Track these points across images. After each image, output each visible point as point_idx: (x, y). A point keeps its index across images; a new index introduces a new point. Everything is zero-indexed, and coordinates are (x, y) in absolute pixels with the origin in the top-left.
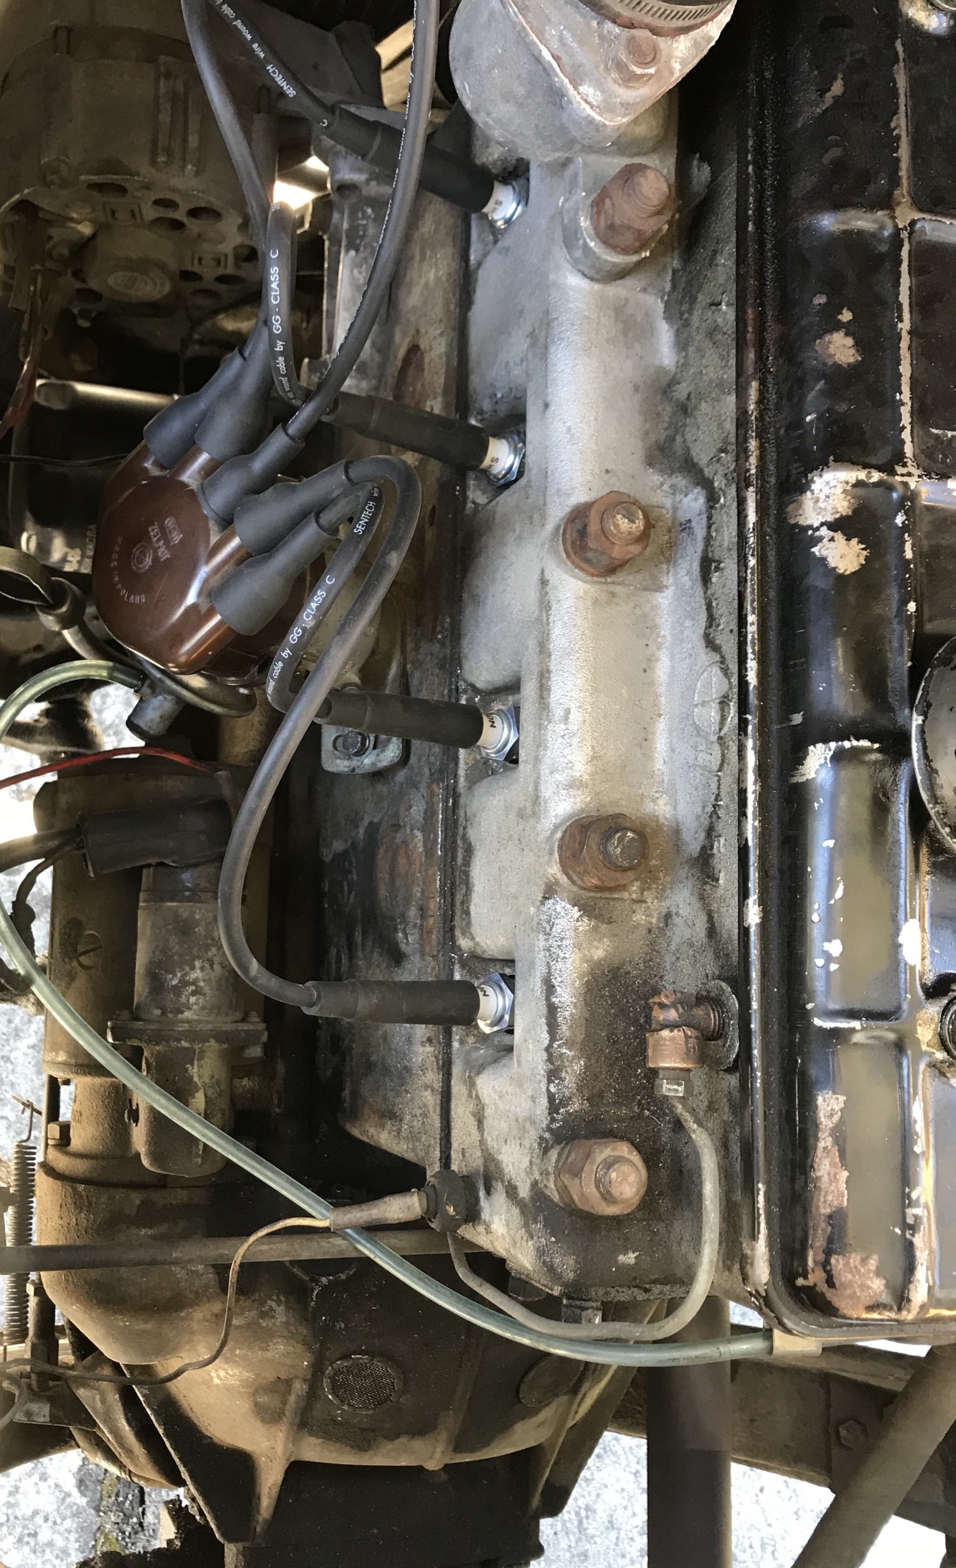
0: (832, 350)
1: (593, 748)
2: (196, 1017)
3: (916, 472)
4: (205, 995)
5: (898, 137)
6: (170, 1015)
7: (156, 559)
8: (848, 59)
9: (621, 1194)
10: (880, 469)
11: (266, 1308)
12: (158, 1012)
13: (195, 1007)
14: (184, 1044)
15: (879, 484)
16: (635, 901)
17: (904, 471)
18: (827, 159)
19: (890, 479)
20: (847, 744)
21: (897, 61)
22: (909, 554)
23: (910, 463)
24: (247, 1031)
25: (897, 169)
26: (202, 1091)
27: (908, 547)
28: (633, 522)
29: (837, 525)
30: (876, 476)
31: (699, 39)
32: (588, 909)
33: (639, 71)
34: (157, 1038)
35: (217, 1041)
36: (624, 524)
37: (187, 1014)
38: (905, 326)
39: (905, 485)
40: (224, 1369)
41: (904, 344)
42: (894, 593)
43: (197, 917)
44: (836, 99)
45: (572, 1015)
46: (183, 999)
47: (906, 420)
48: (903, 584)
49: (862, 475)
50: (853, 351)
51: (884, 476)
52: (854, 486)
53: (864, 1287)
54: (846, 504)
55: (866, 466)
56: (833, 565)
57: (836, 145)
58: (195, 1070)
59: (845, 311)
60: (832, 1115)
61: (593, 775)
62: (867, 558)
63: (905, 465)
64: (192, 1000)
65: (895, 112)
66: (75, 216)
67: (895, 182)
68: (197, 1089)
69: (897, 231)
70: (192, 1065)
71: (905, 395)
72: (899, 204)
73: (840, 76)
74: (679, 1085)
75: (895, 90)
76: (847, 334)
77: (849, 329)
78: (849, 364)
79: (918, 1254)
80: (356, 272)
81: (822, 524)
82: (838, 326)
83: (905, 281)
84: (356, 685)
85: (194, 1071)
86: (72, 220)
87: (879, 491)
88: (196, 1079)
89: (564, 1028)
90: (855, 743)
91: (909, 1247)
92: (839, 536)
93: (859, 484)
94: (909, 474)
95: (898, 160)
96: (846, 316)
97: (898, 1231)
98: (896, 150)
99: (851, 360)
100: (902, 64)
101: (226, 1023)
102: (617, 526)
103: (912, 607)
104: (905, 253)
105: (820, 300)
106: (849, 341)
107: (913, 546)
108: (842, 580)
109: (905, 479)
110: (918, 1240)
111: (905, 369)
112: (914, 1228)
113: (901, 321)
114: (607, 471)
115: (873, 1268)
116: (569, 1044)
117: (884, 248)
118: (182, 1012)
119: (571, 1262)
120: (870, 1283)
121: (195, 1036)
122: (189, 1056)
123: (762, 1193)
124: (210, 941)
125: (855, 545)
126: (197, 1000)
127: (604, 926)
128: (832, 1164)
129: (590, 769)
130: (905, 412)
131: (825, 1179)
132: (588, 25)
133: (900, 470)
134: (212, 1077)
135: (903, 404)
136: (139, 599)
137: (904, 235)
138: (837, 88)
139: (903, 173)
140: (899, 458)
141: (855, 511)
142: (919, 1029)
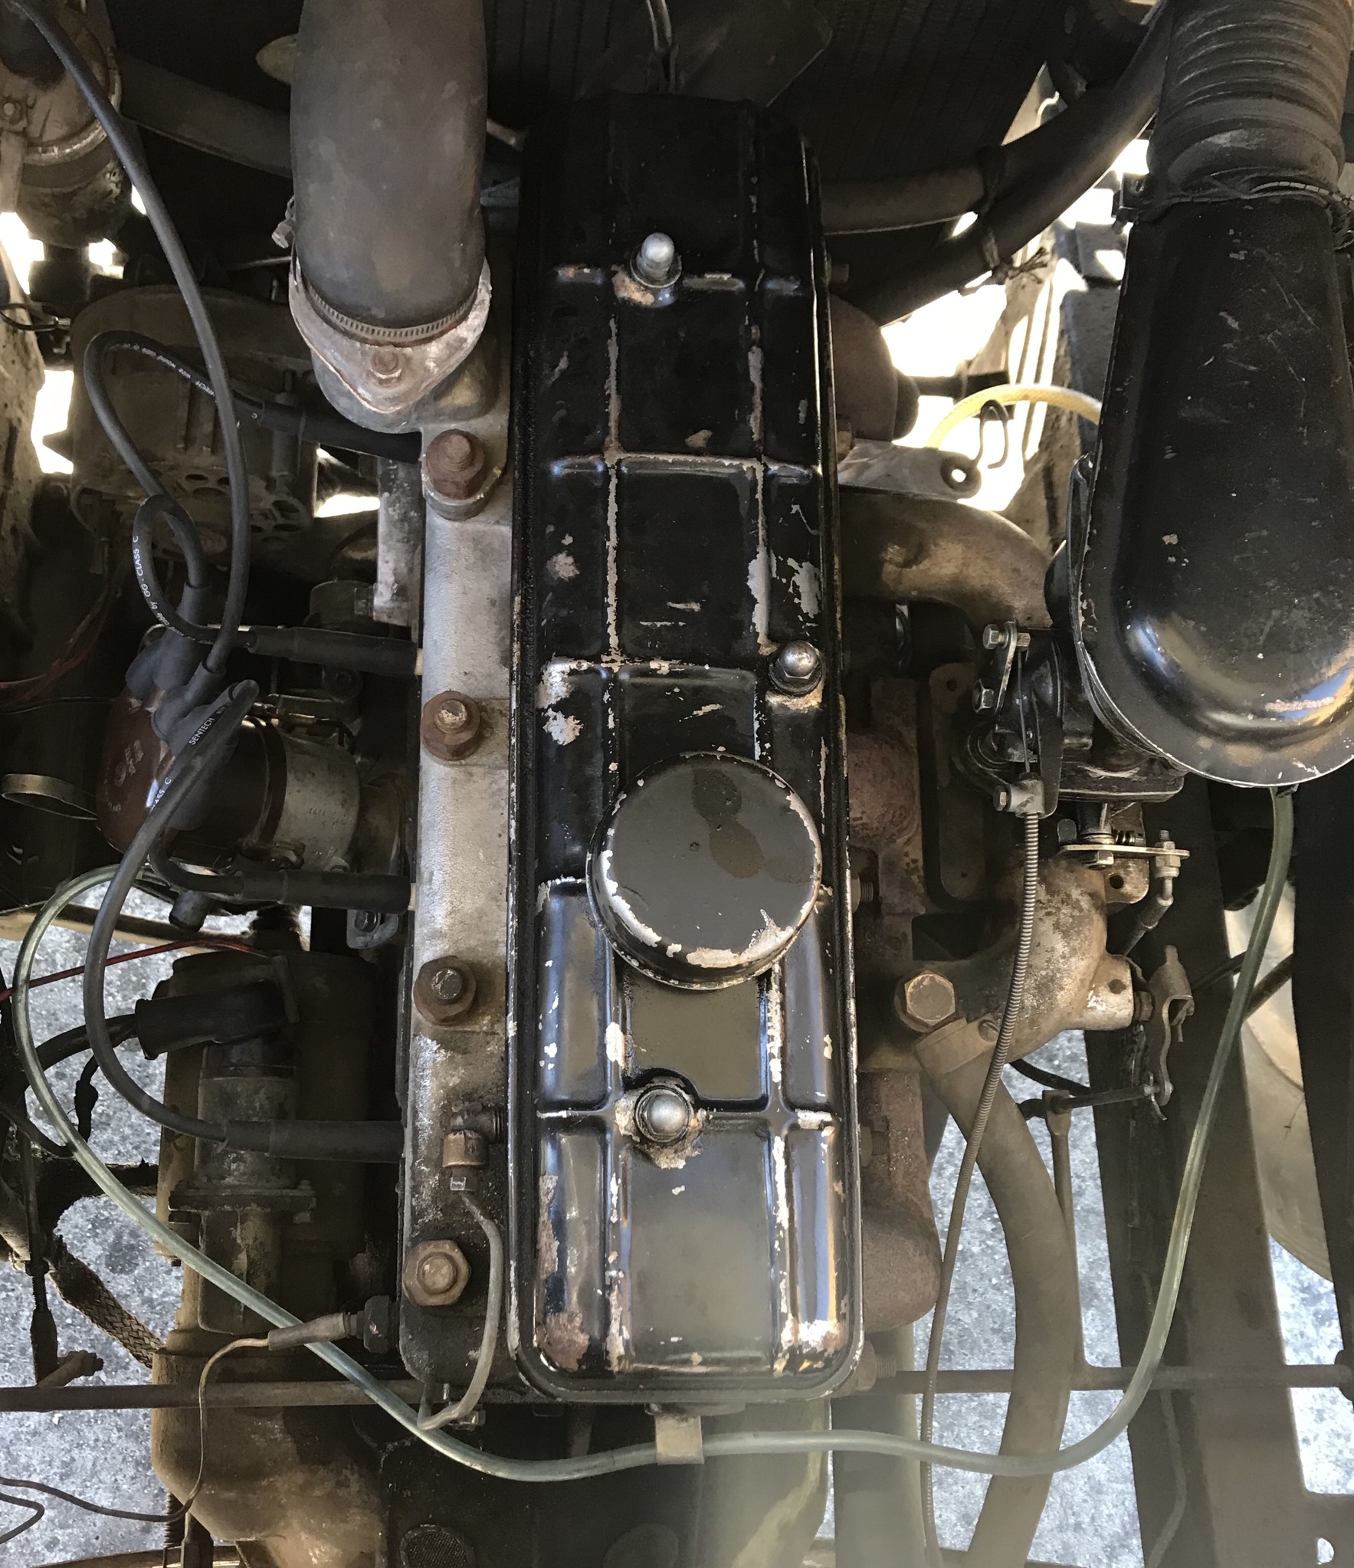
0: (557, 569)
1: (452, 903)
2: (237, 1183)
3: (619, 658)
4: (244, 1162)
5: (609, 395)
6: (214, 1181)
7: (128, 774)
8: (573, 339)
9: (434, 1283)
10: (588, 659)
11: (342, 1478)
12: (205, 1180)
13: (236, 1173)
14: (228, 1208)
15: (589, 670)
16: (486, 1033)
17: (608, 658)
18: (555, 419)
19: (596, 666)
20: (558, 882)
21: (610, 337)
22: (611, 725)
23: (614, 652)
24: (292, 1197)
25: (607, 421)
26: (244, 1252)
27: (611, 719)
28: (457, 715)
29: (557, 707)
30: (585, 665)
31: (451, 342)
32: (444, 1044)
33: (383, 377)
34: (205, 1204)
35: (259, 1205)
36: (448, 717)
37: (229, 1180)
38: (612, 542)
39: (610, 670)
40: (317, 1546)
41: (611, 558)
42: (599, 756)
43: (239, 1089)
44: (563, 372)
45: (429, 1136)
46: (226, 1166)
47: (611, 617)
48: (605, 747)
49: (574, 665)
50: (573, 567)
51: (592, 664)
52: (569, 674)
53: (572, 1342)
54: (565, 689)
55: (577, 658)
56: (555, 738)
57: (561, 407)
58: (239, 1230)
59: (567, 537)
60: (548, 1193)
61: (451, 927)
62: (581, 731)
63: (609, 654)
64: (234, 1166)
65: (607, 376)
66: (131, 494)
67: (606, 431)
68: (239, 1250)
69: (607, 469)
70: (236, 1228)
71: (611, 598)
72: (607, 449)
73: (566, 353)
74: (462, 1181)
75: (608, 359)
76: (568, 555)
77: (570, 551)
78: (569, 578)
79: (613, 1310)
80: (390, 509)
81: (549, 706)
82: (561, 549)
83: (613, 508)
84: (345, 868)
85: (237, 1233)
86: (130, 497)
87: (590, 676)
88: (239, 1241)
89: (423, 1147)
90: (564, 880)
91: (606, 1305)
92: (560, 715)
93: (572, 672)
94: (613, 661)
95: (608, 414)
96: (568, 540)
97: (600, 1292)
98: (607, 406)
99: (571, 574)
100: (614, 338)
101: (272, 1188)
102: (442, 720)
103: (613, 767)
104: (612, 487)
105: (551, 529)
106: (570, 560)
107: (615, 718)
108: (562, 749)
109: (609, 665)
110: (613, 1298)
111: (612, 578)
112: (610, 1288)
113: (609, 540)
114: (466, 674)
115: (578, 1325)
116: (426, 1162)
117: (598, 484)
118: (224, 1179)
119: (425, 1357)
120: (575, 1338)
121: (238, 1200)
122: (233, 1220)
123: (513, 1268)
124: (251, 1112)
125: (572, 721)
126: (239, 1166)
127: (460, 1056)
128: (548, 1236)
129: (449, 921)
130: (611, 613)
131: (544, 1249)
132: (353, 346)
133: (605, 658)
134: (255, 1239)
135: (608, 605)
136: (117, 808)
137: (612, 472)
138: (563, 364)
139: (612, 424)
140: (606, 649)
141: (572, 694)
142: (618, 1116)
